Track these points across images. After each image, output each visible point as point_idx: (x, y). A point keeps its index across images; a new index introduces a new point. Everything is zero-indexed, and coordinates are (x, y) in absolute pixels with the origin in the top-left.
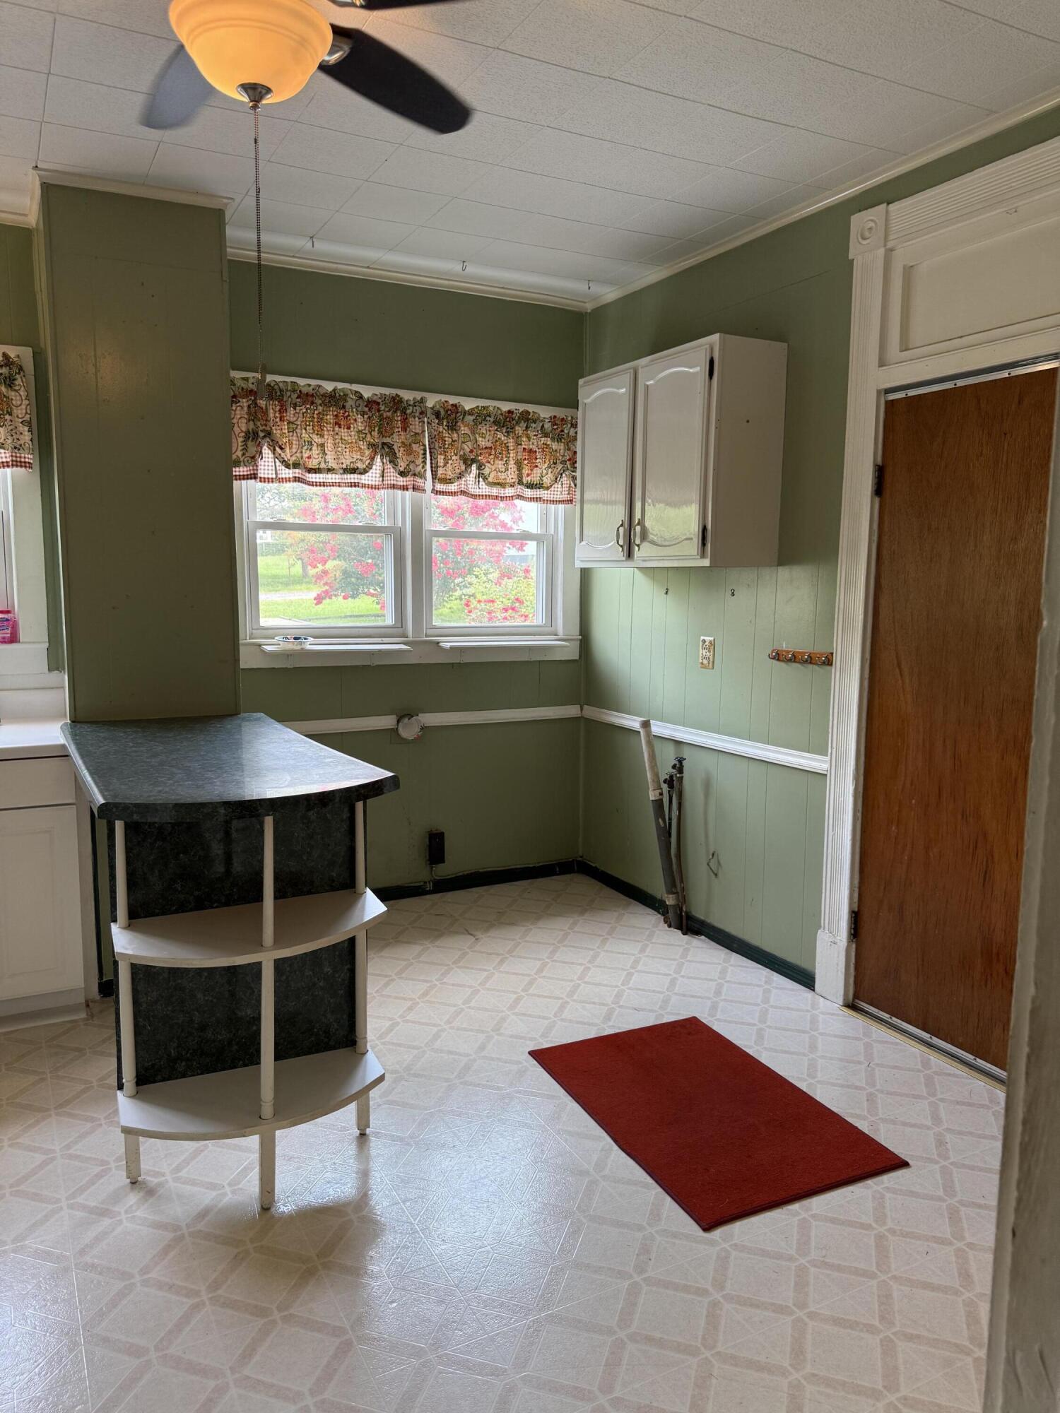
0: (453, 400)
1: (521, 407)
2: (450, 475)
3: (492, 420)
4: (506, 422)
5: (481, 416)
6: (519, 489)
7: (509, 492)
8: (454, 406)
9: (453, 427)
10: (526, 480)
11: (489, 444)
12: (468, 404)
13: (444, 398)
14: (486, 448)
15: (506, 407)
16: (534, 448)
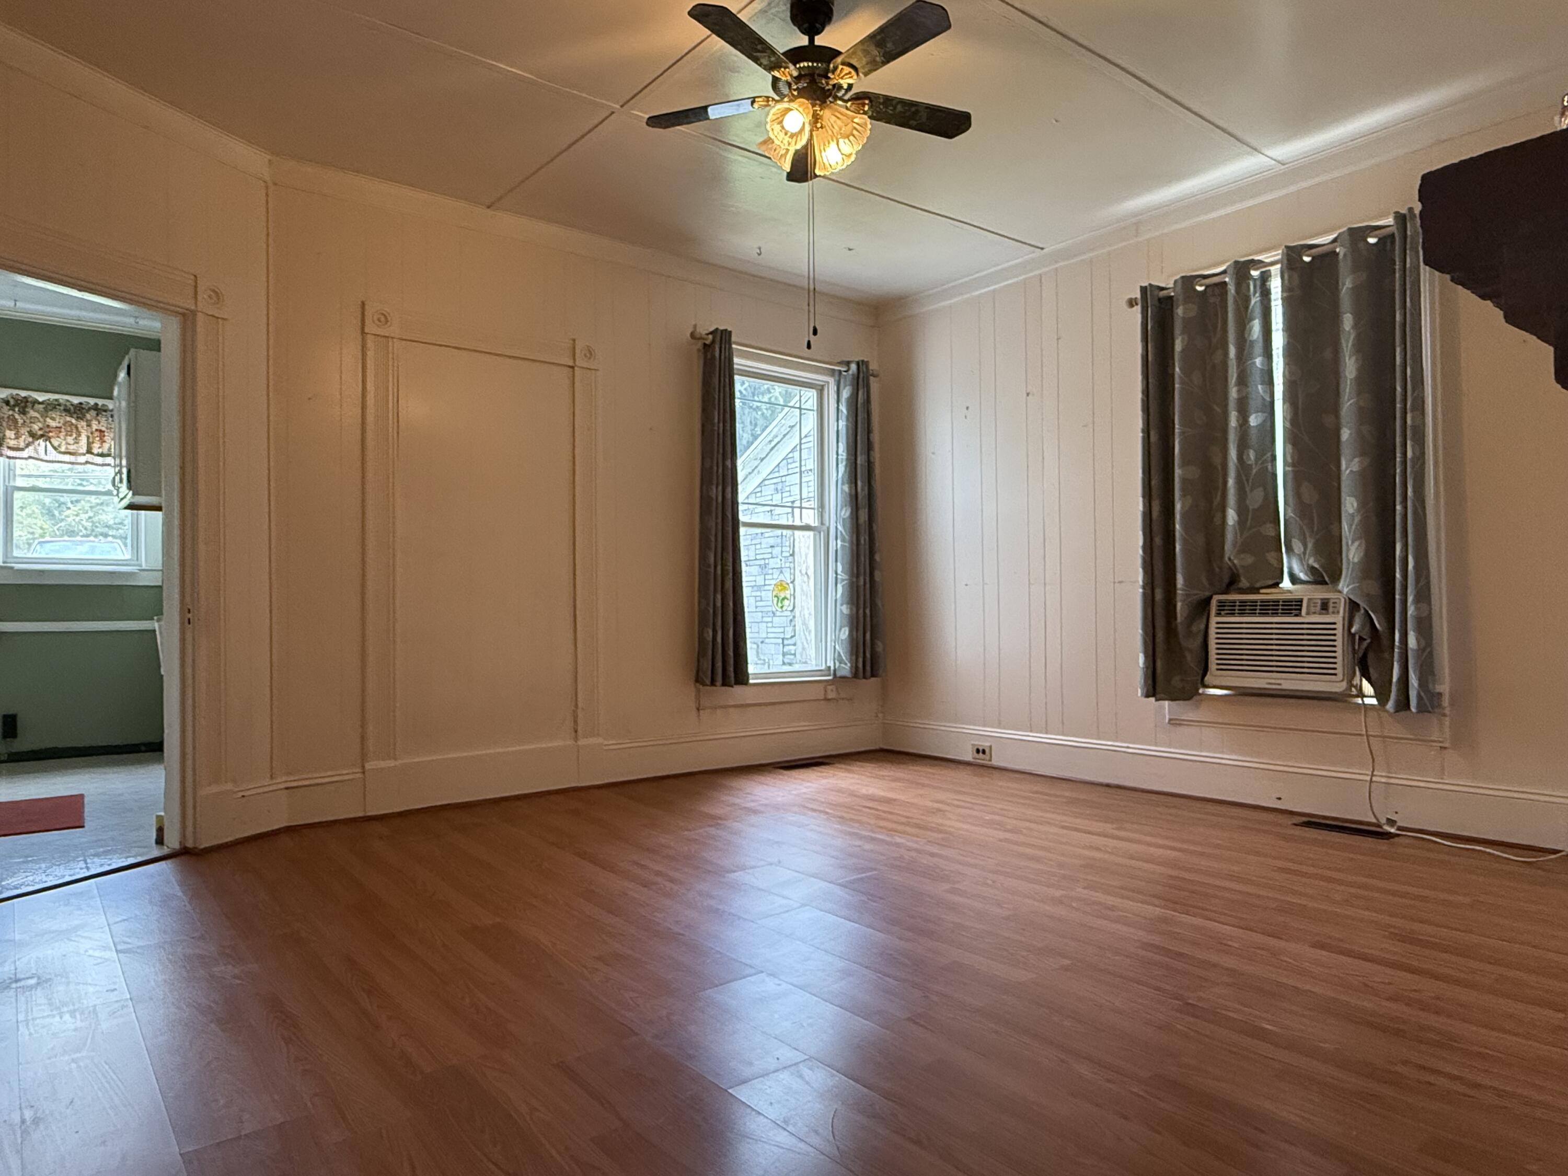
0: (23, 394)
1: (92, 401)
2: (22, 445)
3: (62, 408)
4: (79, 411)
5: (51, 407)
6: (89, 457)
7: (82, 459)
8: (25, 397)
9: (23, 412)
10: (95, 451)
11: (59, 425)
12: (41, 397)
13: (15, 392)
14: (57, 427)
15: (76, 400)
16: (103, 429)
